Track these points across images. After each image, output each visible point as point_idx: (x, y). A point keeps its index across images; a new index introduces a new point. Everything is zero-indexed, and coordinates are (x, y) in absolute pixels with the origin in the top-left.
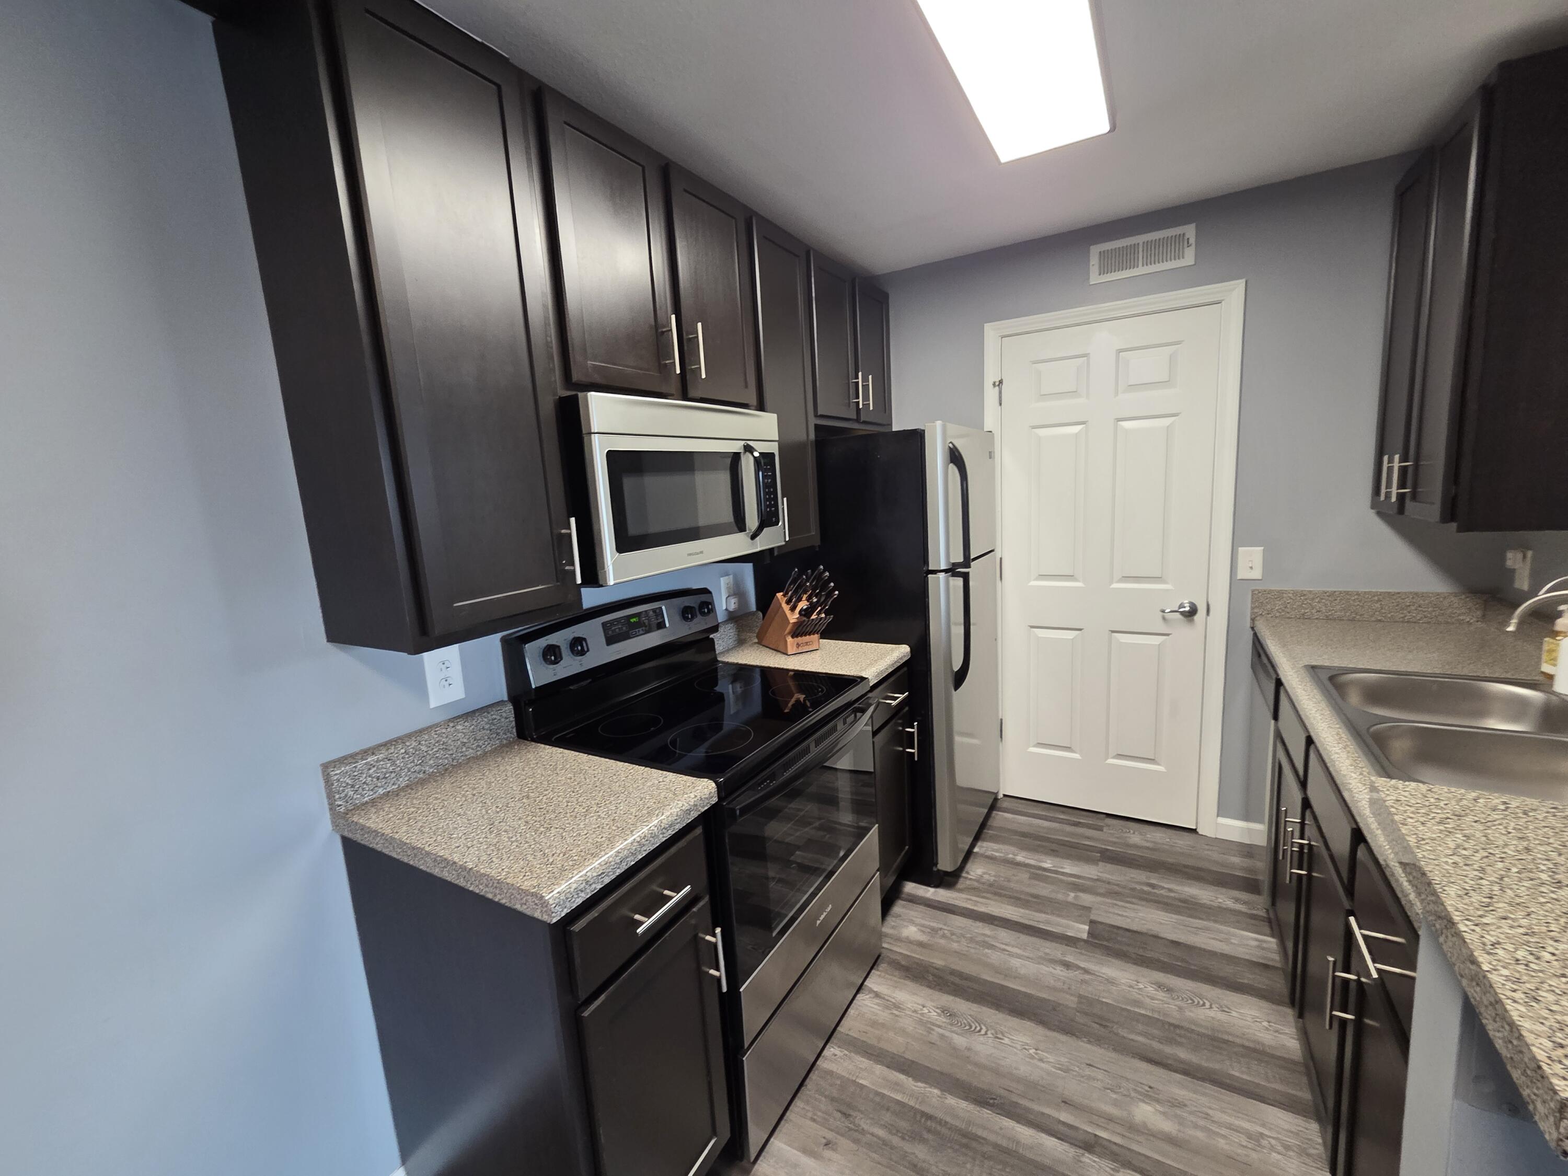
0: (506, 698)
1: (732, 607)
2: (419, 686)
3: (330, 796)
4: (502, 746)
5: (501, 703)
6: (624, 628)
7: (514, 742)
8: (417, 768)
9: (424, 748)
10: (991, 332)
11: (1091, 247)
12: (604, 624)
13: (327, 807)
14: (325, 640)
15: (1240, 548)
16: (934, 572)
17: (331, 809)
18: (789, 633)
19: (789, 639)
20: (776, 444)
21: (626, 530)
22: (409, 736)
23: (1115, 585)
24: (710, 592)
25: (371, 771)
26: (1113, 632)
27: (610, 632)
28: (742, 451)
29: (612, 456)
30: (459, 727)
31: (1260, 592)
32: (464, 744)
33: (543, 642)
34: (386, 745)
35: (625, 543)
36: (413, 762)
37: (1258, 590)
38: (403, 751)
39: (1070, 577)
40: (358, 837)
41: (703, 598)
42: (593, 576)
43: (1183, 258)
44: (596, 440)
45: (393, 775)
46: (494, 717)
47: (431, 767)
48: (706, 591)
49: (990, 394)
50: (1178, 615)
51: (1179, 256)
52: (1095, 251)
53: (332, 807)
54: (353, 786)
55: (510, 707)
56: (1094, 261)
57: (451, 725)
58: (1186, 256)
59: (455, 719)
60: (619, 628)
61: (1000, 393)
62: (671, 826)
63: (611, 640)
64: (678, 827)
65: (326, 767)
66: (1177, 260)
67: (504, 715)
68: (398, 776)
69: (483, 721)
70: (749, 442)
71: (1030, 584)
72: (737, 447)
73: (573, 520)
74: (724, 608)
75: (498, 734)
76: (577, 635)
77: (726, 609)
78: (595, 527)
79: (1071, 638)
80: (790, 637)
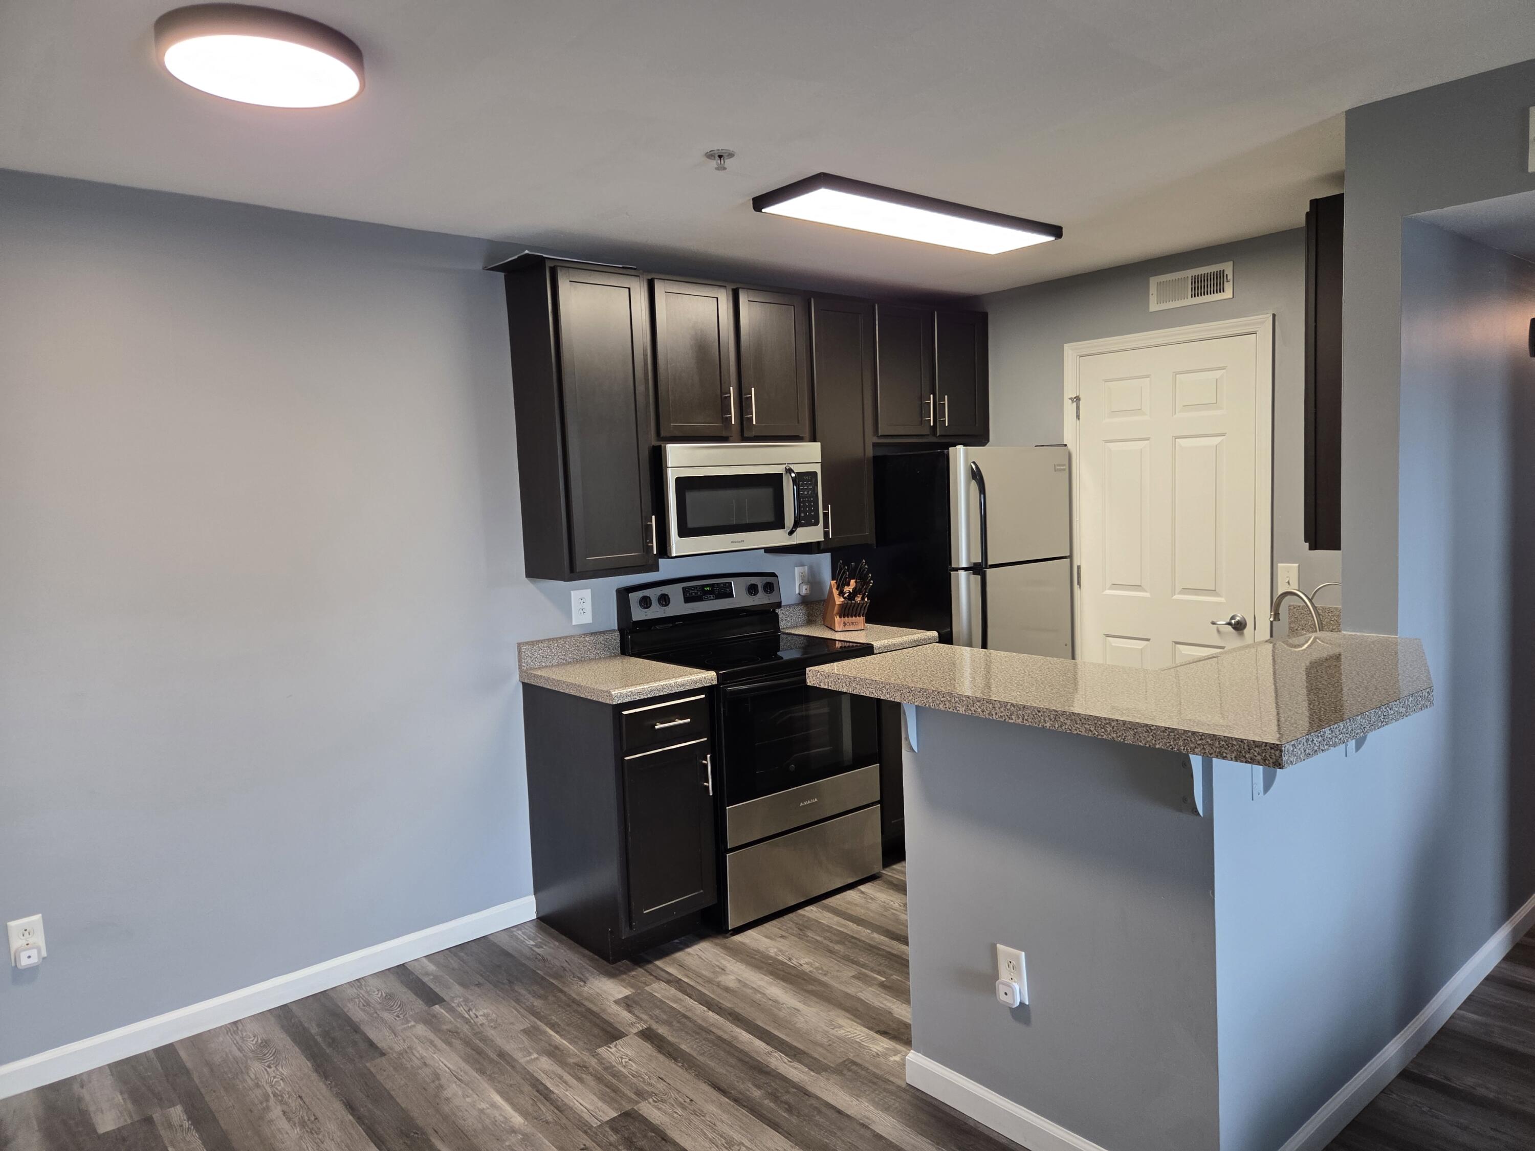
0: (617, 629)
1: (804, 592)
2: (567, 612)
3: (520, 661)
4: (610, 656)
5: (614, 631)
6: (699, 593)
7: (618, 656)
8: (563, 657)
9: (567, 646)
10: (1070, 351)
11: (1150, 278)
12: (684, 589)
13: (518, 667)
14: (525, 576)
15: (1279, 564)
16: (957, 569)
17: (519, 668)
18: (837, 614)
19: (837, 619)
20: (820, 464)
21: (686, 523)
22: (560, 638)
23: (1177, 597)
24: (776, 576)
25: (540, 652)
26: (1177, 643)
27: (688, 595)
28: (783, 472)
29: (679, 480)
30: (587, 639)
31: (1294, 608)
32: (589, 650)
33: (641, 594)
34: (549, 640)
35: (684, 532)
36: (561, 652)
37: (1293, 605)
38: (556, 645)
39: (1138, 587)
40: (532, 682)
41: (769, 579)
42: (664, 550)
43: (1223, 291)
44: (669, 471)
45: (550, 657)
46: (608, 637)
47: (570, 658)
48: (773, 575)
49: (1069, 408)
50: (1230, 628)
51: (1221, 290)
52: (1154, 281)
53: (520, 666)
54: (531, 658)
55: (618, 633)
56: (1153, 289)
57: (583, 636)
58: (1225, 289)
59: (585, 635)
60: (695, 593)
61: (1078, 408)
62: (683, 685)
63: (687, 600)
64: (687, 688)
65: (519, 645)
66: (1219, 294)
67: (614, 637)
68: (553, 659)
69: (601, 638)
70: (790, 466)
71: (1104, 593)
72: (780, 470)
73: (654, 517)
74: (797, 592)
75: (609, 648)
76: (663, 592)
77: (799, 594)
78: (667, 522)
79: (1140, 648)
80: (838, 617)
